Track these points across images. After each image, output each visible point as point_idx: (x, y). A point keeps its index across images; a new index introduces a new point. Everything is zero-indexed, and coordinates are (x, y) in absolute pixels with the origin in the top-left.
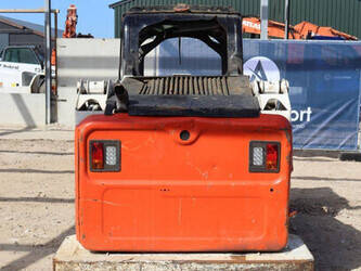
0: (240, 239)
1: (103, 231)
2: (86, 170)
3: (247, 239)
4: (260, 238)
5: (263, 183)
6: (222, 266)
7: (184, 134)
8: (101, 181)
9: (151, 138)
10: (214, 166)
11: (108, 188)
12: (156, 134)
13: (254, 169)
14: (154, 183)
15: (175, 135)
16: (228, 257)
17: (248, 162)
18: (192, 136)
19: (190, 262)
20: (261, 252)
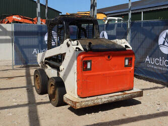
4: (128, 86)
5: (128, 70)
7: (109, 57)
8: (87, 74)
9: (100, 59)
11: (88, 76)
14: (100, 73)
15: (107, 57)
16: (120, 93)
17: (124, 64)
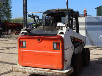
0: (51, 66)
1: (23, 61)
2: (19, 47)
3: (53, 66)
6: (44, 72)
10: (45, 48)
12: (33, 40)
13: (54, 49)
15: (36, 40)
17: (53, 47)
18: (40, 41)
19: (38, 70)
20: (56, 70)
